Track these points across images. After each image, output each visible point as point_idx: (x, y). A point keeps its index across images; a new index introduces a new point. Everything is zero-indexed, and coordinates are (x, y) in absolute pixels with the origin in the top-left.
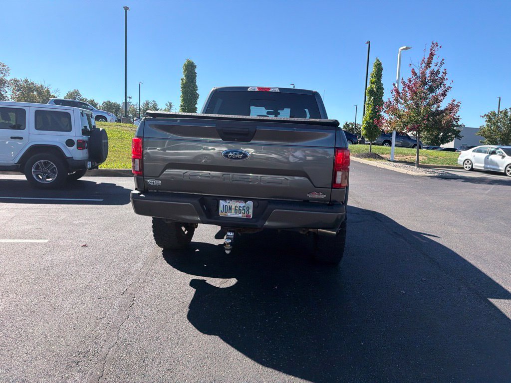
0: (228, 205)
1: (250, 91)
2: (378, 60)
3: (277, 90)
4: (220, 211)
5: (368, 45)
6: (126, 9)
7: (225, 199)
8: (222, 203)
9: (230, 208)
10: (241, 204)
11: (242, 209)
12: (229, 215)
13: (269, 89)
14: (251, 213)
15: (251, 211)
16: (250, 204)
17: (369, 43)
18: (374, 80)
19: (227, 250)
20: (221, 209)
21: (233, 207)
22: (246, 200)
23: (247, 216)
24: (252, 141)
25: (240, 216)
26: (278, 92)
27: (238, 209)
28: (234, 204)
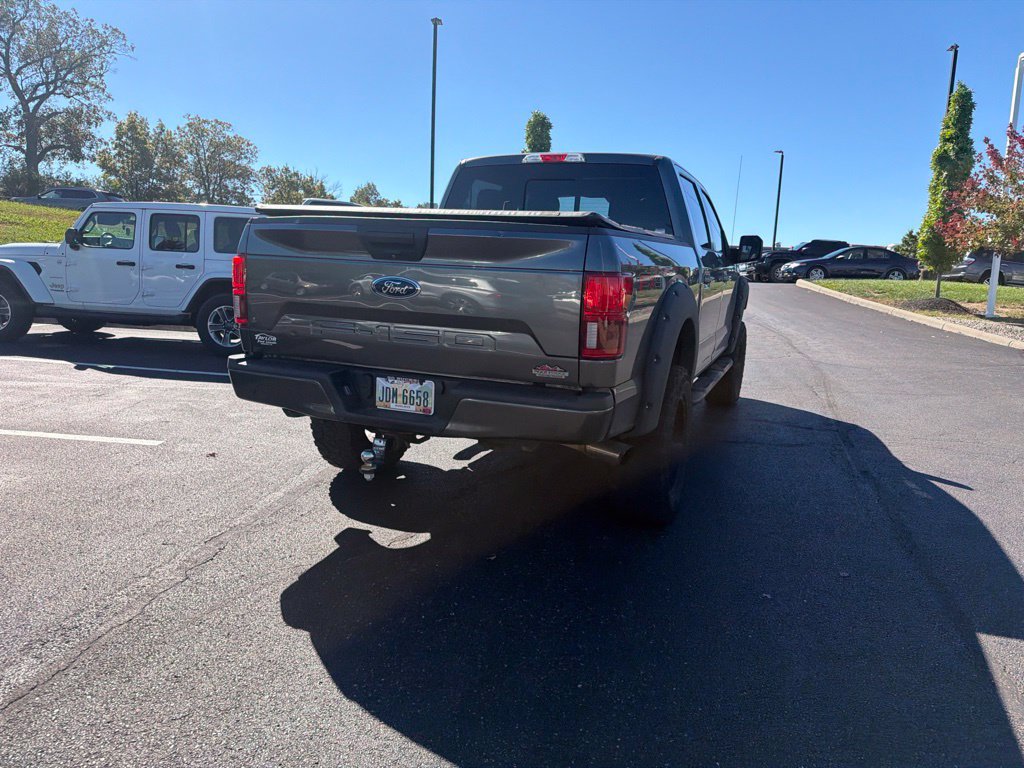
0: (391, 386)
1: (528, 164)
2: (962, 86)
3: (580, 159)
4: (377, 399)
5: (952, 53)
6: (436, 22)
7: (385, 374)
8: (380, 382)
9: (395, 394)
10: (413, 386)
11: (415, 395)
12: (393, 406)
13: (564, 156)
14: (431, 405)
15: (431, 400)
16: (430, 385)
17: (955, 49)
18: (951, 132)
19: (367, 472)
20: (379, 394)
21: (400, 392)
22: (422, 379)
23: (424, 411)
24: (425, 260)
25: (412, 409)
26: (581, 163)
27: (408, 395)
28: (401, 385)
